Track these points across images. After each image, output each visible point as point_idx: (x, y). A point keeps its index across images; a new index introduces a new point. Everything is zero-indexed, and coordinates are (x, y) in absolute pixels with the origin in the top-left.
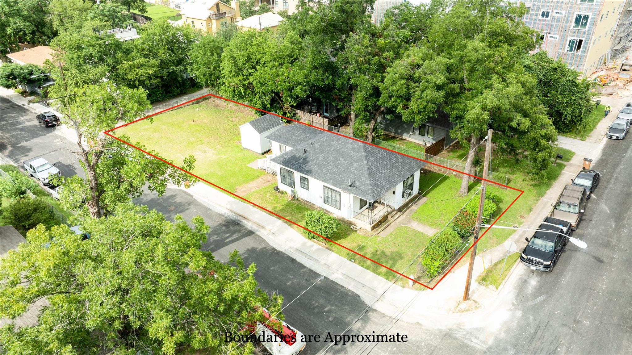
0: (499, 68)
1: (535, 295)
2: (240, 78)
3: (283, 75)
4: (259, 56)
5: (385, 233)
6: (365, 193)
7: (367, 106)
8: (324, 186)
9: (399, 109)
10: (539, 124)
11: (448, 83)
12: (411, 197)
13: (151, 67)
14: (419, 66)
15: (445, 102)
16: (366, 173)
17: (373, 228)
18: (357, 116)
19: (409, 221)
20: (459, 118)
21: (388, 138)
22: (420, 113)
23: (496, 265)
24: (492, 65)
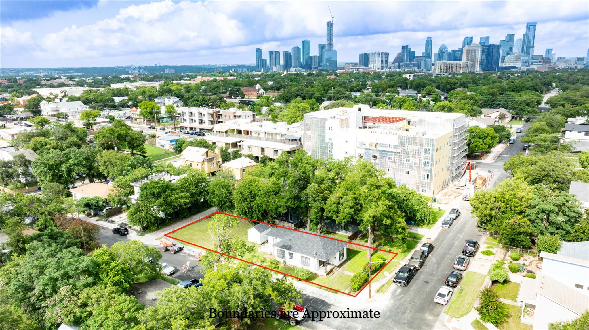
0: (375, 199)
1: (399, 295)
2: (246, 203)
3: (271, 201)
4: (257, 191)
5: (332, 277)
6: (322, 257)
7: (317, 216)
8: (302, 256)
9: (334, 217)
10: (397, 222)
11: (355, 206)
12: (343, 260)
13: (186, 197)
14: (342, 198)
15: (355, 213)
16: (321, 248)
17: (327, 274)
18: (311, 221)
19: (344, 271)
20: (361, 221)
21: (328, 233)
22: (344, 219)
23: (383, 285)
24: (372, 198)
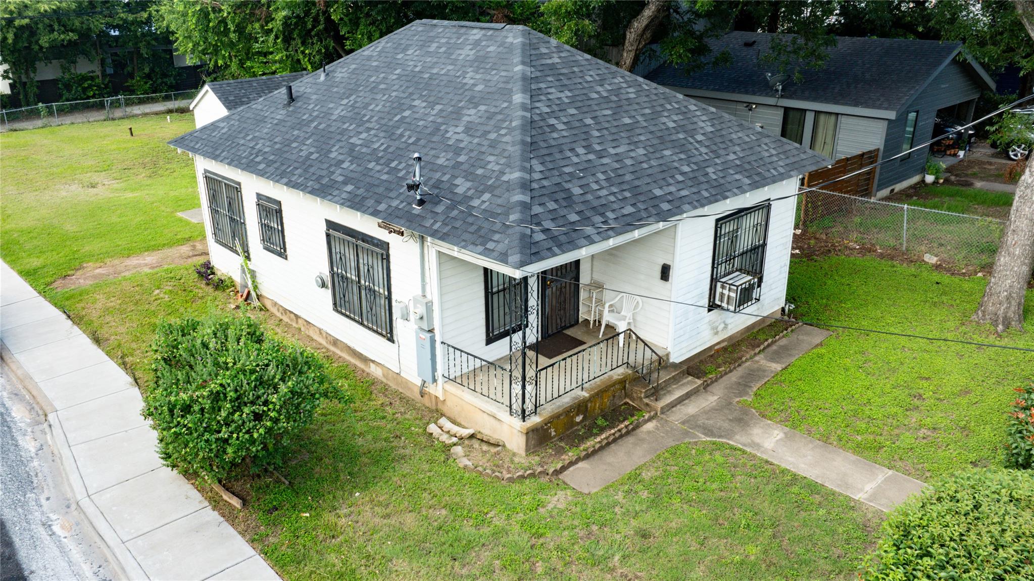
16: (513, 143)
17: (538, 438)
19: (742, 420)
